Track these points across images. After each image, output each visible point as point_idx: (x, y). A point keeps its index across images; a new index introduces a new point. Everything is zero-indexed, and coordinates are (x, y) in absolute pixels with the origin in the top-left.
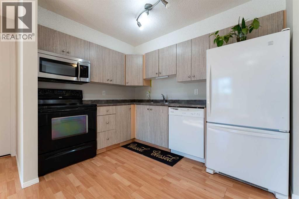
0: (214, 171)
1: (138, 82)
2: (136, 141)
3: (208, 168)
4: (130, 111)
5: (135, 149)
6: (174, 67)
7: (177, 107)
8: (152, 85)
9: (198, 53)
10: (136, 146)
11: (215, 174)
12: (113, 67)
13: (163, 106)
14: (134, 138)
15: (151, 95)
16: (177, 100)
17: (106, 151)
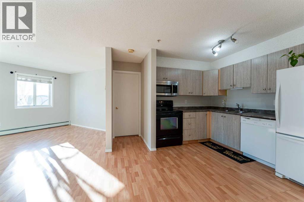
0: (284, 176)
1: (214, 92)
2: (211, 141)
3: (277, 172)
4: (206, 116)
5: (210, 146)
6: (248, 80)
7: (250, 117)
8: (227, 95)
9: (275, 67)
10: (211, 145)
11: (285, 179)
12: (193, 82)
13: (236, 115)
14: (210, 139)
15: (227, 103)
16: (253, 109)
17: (189, 143)
